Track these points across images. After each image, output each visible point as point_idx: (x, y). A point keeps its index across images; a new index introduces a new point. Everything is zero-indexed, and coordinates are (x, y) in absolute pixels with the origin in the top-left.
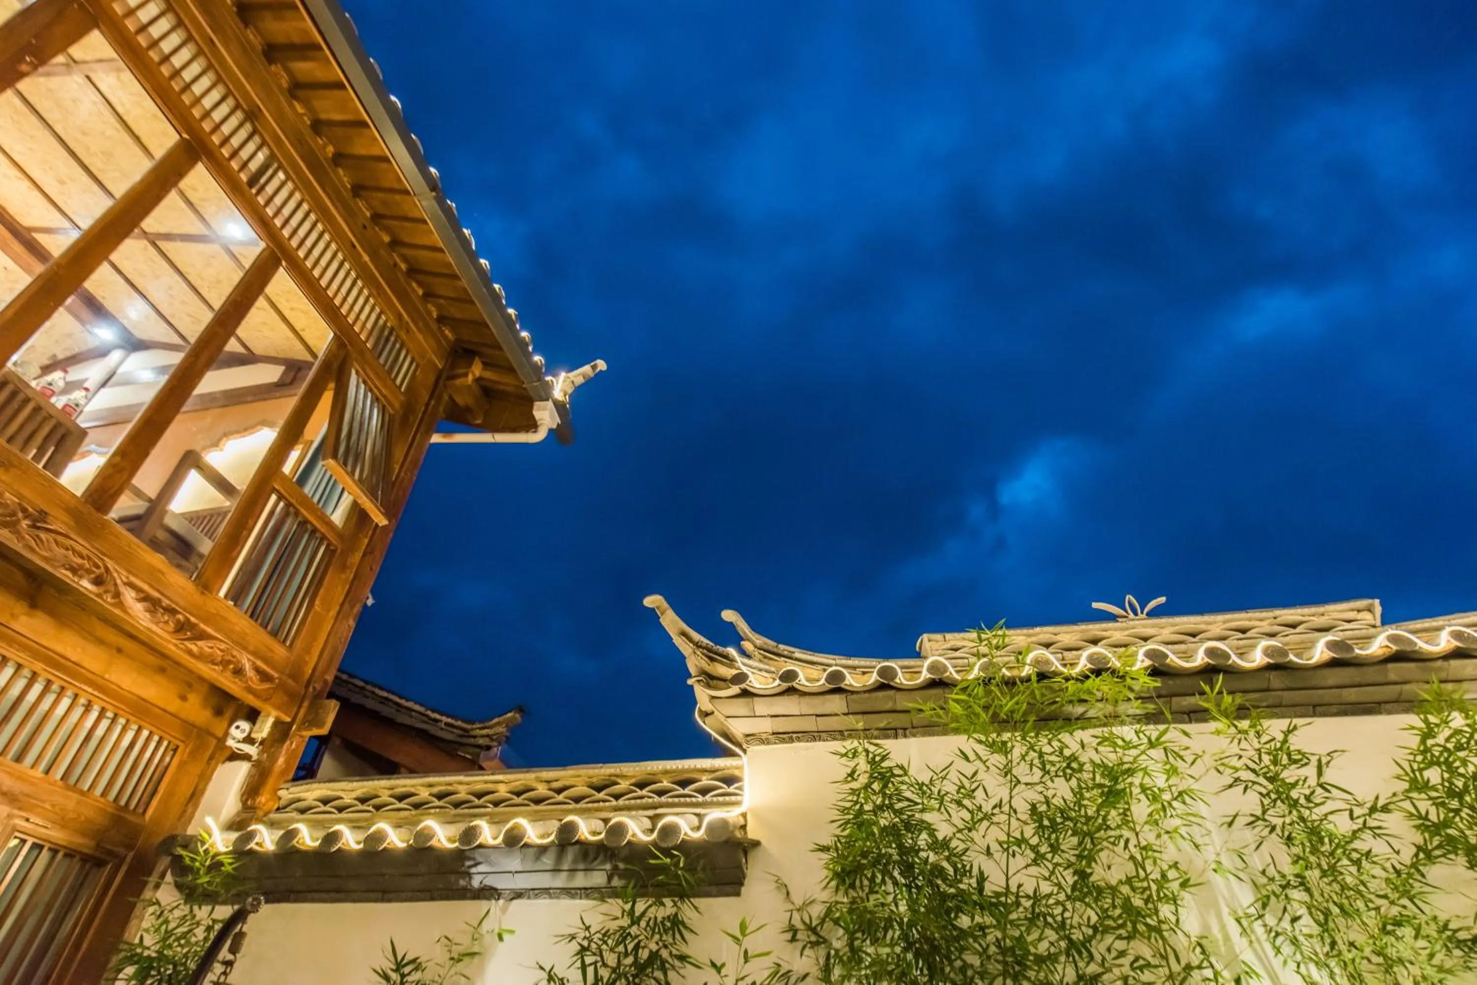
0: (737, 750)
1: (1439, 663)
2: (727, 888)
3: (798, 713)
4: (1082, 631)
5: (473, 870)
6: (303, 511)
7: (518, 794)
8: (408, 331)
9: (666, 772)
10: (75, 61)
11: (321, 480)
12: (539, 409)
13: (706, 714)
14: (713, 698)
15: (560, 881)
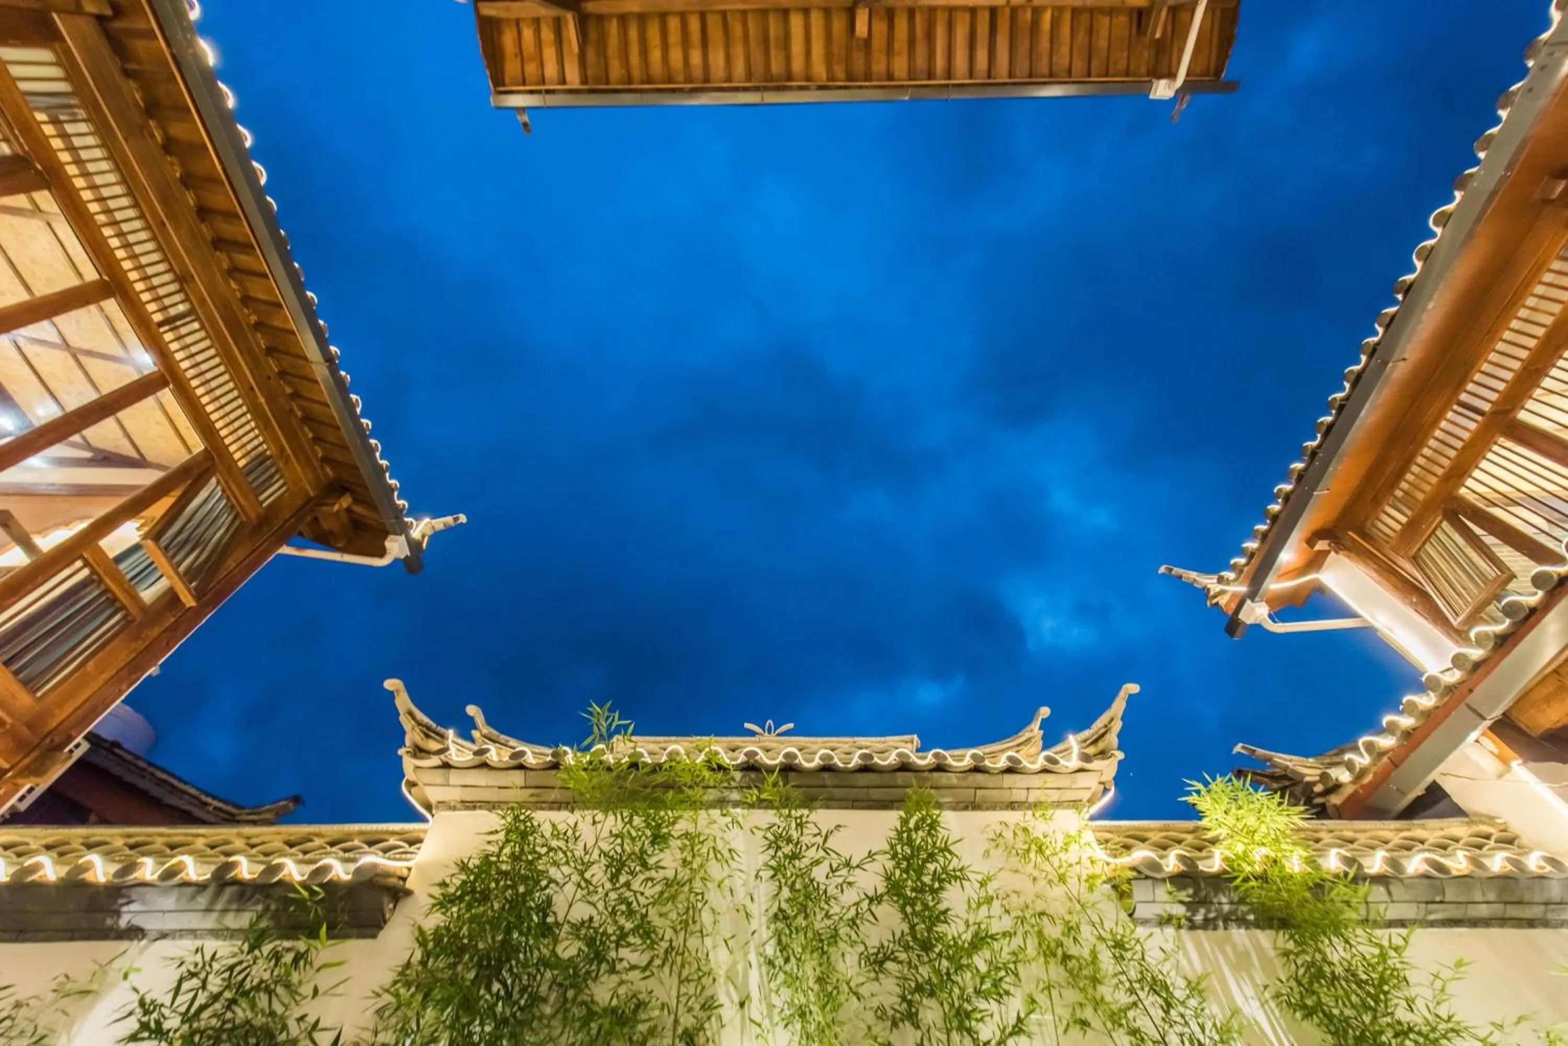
0: (428, 816)
1: (926, 774)
2: (369, 931)
3: (484, 784)
4: (730, 742)
5: (125, 909)
6: (107, 580)
7: (212, 847)
8: (287, 461)
9: (361, 833)
10: (40, 211)
11: (142, 562)
12: (391, 541)
13: (412, 784)
14: (418, 767)
15: (210, 922)
